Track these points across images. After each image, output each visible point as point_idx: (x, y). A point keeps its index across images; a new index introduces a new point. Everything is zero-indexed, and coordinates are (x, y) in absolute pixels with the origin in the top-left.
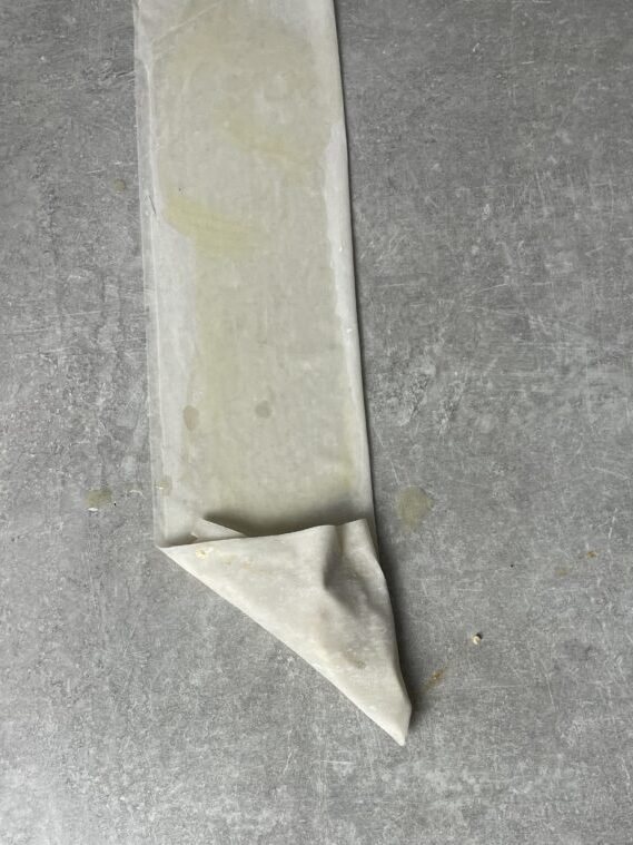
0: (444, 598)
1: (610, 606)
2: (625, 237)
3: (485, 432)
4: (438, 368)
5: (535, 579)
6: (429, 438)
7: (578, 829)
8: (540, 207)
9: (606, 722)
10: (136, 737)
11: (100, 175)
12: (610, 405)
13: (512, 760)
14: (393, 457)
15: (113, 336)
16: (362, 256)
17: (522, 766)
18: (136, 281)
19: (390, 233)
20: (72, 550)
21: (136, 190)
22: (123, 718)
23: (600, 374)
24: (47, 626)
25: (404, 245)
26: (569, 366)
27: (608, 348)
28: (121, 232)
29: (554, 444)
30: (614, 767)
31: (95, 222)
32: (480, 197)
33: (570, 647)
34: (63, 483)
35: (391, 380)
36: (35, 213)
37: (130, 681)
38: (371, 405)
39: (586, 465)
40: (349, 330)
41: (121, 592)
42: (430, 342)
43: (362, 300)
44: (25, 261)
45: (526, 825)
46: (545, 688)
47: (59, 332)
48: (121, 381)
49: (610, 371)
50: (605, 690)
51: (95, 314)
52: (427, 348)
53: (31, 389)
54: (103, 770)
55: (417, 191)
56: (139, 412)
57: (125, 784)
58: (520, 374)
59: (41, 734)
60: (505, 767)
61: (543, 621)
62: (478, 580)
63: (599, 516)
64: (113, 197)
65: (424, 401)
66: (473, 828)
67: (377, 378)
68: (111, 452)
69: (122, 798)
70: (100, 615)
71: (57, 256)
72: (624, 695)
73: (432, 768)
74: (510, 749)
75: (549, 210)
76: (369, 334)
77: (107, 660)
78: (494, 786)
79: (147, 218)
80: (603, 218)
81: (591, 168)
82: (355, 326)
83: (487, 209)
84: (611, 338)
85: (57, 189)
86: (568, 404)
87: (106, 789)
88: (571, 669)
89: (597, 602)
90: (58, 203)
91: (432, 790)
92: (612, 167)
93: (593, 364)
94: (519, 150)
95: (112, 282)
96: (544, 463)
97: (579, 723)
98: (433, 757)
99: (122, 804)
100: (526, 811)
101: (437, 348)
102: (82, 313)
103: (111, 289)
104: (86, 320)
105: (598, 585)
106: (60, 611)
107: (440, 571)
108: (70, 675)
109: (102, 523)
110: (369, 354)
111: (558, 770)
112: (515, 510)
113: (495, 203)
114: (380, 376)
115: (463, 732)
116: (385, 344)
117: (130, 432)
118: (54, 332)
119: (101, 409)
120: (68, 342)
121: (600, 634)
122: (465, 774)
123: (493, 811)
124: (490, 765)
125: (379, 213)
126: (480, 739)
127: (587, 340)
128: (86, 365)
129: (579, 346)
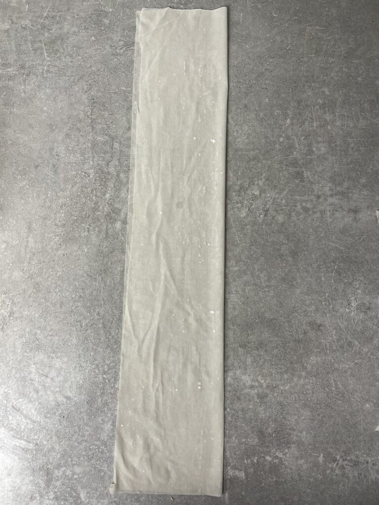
0: (256, 297)
1: (331, 306)
2: (351, 138)
3: (280, 222)
4: (260, 192)
5: (298, 291)
6: (254, 223)
7: (309, 407)
8: (313, 122)
9: (326, 360)
10: (112, 349)
11: (115, 93)
12: (338, 215)
13: (281, 373)
14: (237, 231)
15: (116, 166)
16: (230, 138)
17: (286, 376)
18: (128, 143)
19: (243, 129)
20: (90, 262)
21: (131, 101)
22: (107, 340)
23: (334, 200)
24: (76, 295)
25: (249, 135)
26: (320, 195)
27: (339, 189)
28: (122, 120)
29: (311, 230)
30: (328, 380)
31: (111, 114)
32: (286, 116)
33: (311, 324)
34: (88, 231)
35: (239, 196)
36: (84, 108)
37: (112, 323)
38: (229, 206)
39: (325, 241)
40: (221, 173)
41: (110, 282)
42: (258, 180)
43: (228, 159)
44: (79, 130)
45: (285, 404)
46: (299, 342)
47: (91, 163)
48: (117, 187)
49: (339, 199)
50: (326, 345)
51: (108, 156)
52: (256, 182)
53: (77, 188)
54: (96, 362)
55: (257, 111)
56: (124, 202)
57: (106, 369)
58: (298, 197)
59: (70, 344)
60: (278, 377)
61: (300, 311)
62: (272, 290)
63: (329, 265)
64: (120, 104)
65: (253, 207)
66: (261, 403)
67: (233, 194)
68: (111, 219)
69: (104, 376)
70: (100, 292)
71: (93, 128)
72: (335, 348)
73: (245, 374)
74: (281, 369)
75: (316, 124)
76: (231, 174)
77: (102, 313)
78: (273, 384)
79: (135, 114)
80: (342, 129)
81: (337, 106)
82: (224, 171)
83: (288, 121)
84: (340, 184)
85: (95, 98)
86: (319, 213)
87: (97, 371)
88: (312, 334)
89: (326, 304)
90: (95, 105)
91: (244, 384)
92: (347, 106)
93: (331, 196)
94: (305, 96)
95: (116, 142)
96: (306, 238)
97: (313, 359)
98: (246, 369)
99: (104, 378)
100: (285, 397)
101: (261, 183)
102: (102, 155)
103: (116, 145)
104: (104, 158)
105: (326, 297)
106: (83, 289)
107: (255, 284)
108: (85, 318)
109: (104, 251)
110: (230, 183)
111: (302, 380)
112: (291, 259)
113: (292, 119)
114: (234, 194)
115: (260, 359)
116: (237, 179)
117: (120, 210)
118: (89, 163)
119: (108, 199)
120: (95, 168)
121: (325, 319)
122: (259, 378)
123: (272, 396)
124: (272, 375)
125: (239, 119)
126: (268, 363)
127: (330, 184)
128: (102, 179)
129: (326, 187)
